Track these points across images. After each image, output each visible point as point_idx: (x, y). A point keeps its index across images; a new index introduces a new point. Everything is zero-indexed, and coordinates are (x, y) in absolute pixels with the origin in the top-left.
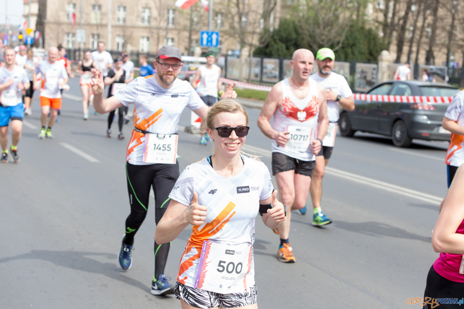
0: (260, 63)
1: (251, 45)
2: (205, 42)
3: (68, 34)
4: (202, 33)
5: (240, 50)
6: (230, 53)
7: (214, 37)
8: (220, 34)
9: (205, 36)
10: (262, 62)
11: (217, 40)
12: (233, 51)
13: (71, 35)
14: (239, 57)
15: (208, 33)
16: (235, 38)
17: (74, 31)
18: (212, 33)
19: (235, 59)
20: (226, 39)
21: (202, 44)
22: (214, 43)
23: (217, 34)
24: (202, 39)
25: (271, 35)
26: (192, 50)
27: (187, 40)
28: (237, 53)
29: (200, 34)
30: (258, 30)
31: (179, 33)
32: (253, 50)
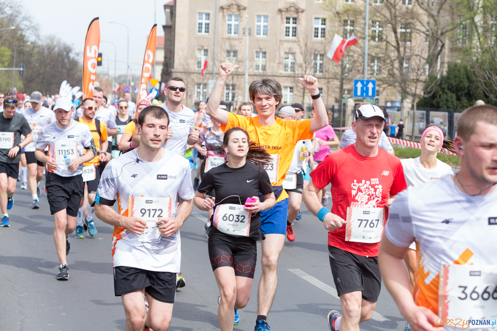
0: (425, 116)
1: (414, 95)
2: (359, 93)
3: (199, 85)
4: (356, 82)
5: (402, 102)
6: (389, 104)
7: (370, 86)
8: (377, 83)
9: (359, 85)
10: (428, 116)
11: (374, 89)
12: (392, 102)
13: (201, 87)
14: (399, 109)
15: (362, 82)
16: (395, 87)
17: (205, 82)
18: (368, 82)
19: (395, 111)
20: (384, 89)
21: (356, 94)
22: (370, 94)
23: (374, 83)
24: (356, 88)
25: (438, 83)
26: (344, 101)
27: (338, 90)
28: (398, 104)
29: (353, 83)
30: (423, 78)
31: (329, 82)
32: (417, 100)
